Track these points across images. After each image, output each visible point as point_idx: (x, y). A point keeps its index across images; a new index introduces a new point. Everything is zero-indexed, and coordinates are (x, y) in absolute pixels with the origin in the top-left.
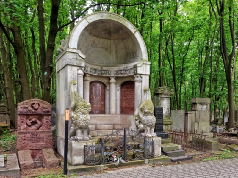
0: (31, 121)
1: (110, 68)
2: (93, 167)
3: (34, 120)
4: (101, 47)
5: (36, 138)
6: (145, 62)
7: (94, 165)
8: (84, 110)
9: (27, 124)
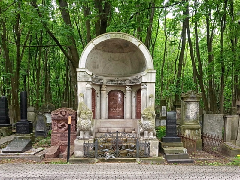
0: (61, 125)
1: (125, 78)
2: (88, 160)
3: (62, 123)
4: (118, 60)
5: (64, 137)
6: (150, 71)
7: (89, 158)
8: (85, 116)
9: (58, 127)
